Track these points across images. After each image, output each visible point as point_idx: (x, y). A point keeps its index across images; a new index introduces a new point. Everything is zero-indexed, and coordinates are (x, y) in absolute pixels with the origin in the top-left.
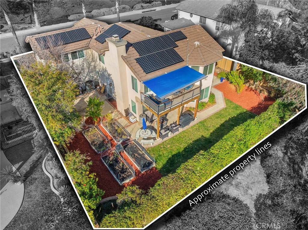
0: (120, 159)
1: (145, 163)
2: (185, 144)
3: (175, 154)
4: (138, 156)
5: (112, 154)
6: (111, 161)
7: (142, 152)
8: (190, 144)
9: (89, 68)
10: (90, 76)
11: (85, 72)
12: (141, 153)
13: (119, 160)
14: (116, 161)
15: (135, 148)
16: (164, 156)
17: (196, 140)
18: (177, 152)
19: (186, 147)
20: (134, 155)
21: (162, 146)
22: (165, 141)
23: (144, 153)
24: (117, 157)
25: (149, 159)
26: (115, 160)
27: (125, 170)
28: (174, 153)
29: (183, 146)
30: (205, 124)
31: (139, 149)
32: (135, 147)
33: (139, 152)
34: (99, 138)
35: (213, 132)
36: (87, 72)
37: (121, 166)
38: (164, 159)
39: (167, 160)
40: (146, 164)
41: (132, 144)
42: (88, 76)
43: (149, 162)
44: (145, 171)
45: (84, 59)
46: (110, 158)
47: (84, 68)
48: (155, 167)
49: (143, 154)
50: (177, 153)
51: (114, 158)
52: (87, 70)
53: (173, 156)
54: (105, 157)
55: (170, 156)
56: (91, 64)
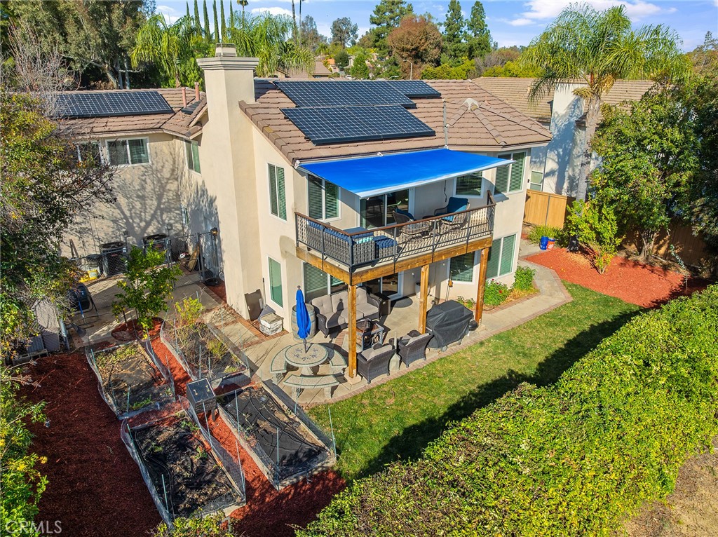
0: (198, 439)
1: (294, 452)
2: (450, 396)
3: (414, 426)
4: (270, 429)
5: (171, 421)
6: (158, 445)
7: (286, 415)
8: (469, 394)
9: (160, 197)
10: (163, 221)
11: (146, 209)
12: (286, 419)
13: (191, 443)
14: (183, 444)
15: (266, 403)
16: (372, 433)
17: (489, 382)
18: (423, 418)
19: (455, 402)
20: (258, 425)
21: (365, 401)
22: (379, 387)
23: (297, 419)
24: (188, 430)
25: (313, 438)
26: (175, 443)
27: (208, 478)
28: (410, 422)
29: (446, 401)
30: (515, 339)
31: (279, 407)
32: (264, 399)
33: (279, 415)
34: (140, 371)
35: (547, 360)
36: (153, 208)
37: (195, 460)
38: (371, 440)
39: (384, 444)
40: (301, 455)
41: (256, 390)
42: (155, 222)
43: (310, 450)
44: (293, 485)
45: (146, 168)
46: (160, 433)
47: (147, 195)
48: (335, 469)
49: (293, 421)
50: (423, 423)
51: (177, 433)
52: (155, 203)
53: (408, 431)
54: (140, 430)
55: (397, 431)
56: (168, 187)
